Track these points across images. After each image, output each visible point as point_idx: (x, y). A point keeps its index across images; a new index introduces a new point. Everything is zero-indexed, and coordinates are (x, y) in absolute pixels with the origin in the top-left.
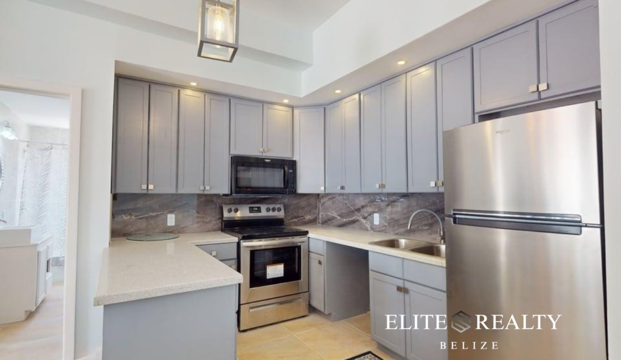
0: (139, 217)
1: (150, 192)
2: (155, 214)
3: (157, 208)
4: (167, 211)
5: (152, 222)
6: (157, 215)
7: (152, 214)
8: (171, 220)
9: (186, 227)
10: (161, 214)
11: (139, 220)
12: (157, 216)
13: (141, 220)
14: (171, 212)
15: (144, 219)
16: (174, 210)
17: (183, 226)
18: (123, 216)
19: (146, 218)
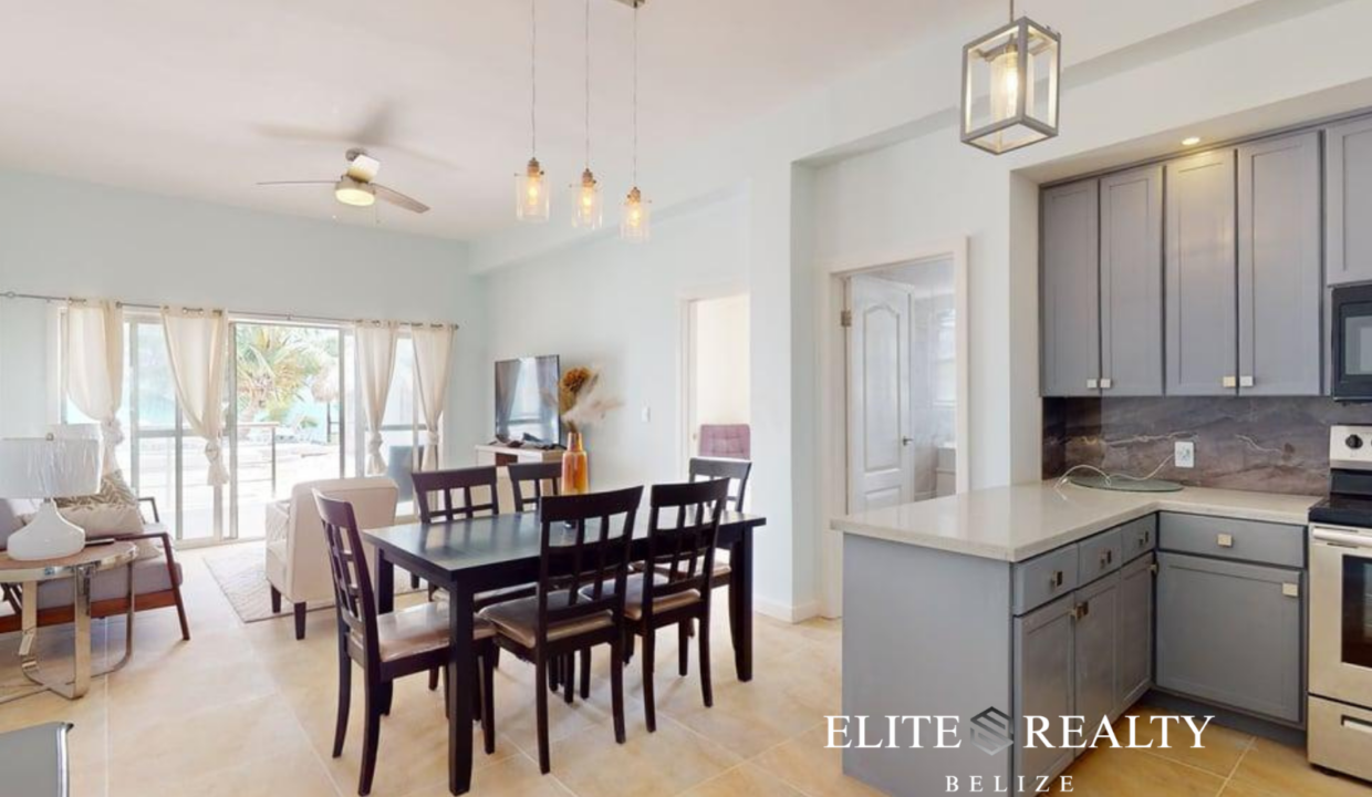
0: (1113, 443)
2: (1146, 439)
3: (1153, 426)
4: (1175, 433)
5: (1141, 455)
6: (1151, 440)
7: (1140, 439)
8: (1184, 454)
9: (1223, 475)
10: (1160, 440)
11: (1113, 449)
12: (1151, 443)
13: (1118, 449)
14: (1184, 437)
15: (1124, 448)
16: (1190, 433)
17: (1219, 470)
18: (1085, 438)
19: (1129, 447)
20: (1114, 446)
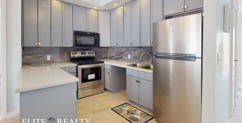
1: (39, 46)
2: (41, 55)
3: (43, 53)
5: (40, 59)
7: (40, 55)
8: (49, 58)
10: (44, 55)
13: (36, 58)
14: (48, 54)
16: (50, 53)
17: (54, 60)
18: (27, 56)
19: (38, 57)
20: (34, 57)
